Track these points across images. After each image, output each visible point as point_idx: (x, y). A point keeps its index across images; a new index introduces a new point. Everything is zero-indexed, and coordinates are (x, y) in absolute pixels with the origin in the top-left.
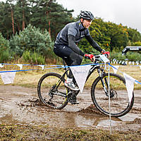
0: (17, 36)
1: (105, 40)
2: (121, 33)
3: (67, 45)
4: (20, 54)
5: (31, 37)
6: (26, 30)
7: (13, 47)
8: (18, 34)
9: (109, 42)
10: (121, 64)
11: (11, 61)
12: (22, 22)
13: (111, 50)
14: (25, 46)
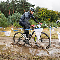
0: (11, 16)
1: (48, 17)
2: (55, 15)
3: (24, 21)
4: (12, 24)
5: (17, 16)
6: (15, 13)
7: (9, 21)
8: (11, 15)
9: (50, 19)
10: (55, 28)
11: (9, 27)
12: (13, 10)
13: (51, 22)
14: (14, 20)
